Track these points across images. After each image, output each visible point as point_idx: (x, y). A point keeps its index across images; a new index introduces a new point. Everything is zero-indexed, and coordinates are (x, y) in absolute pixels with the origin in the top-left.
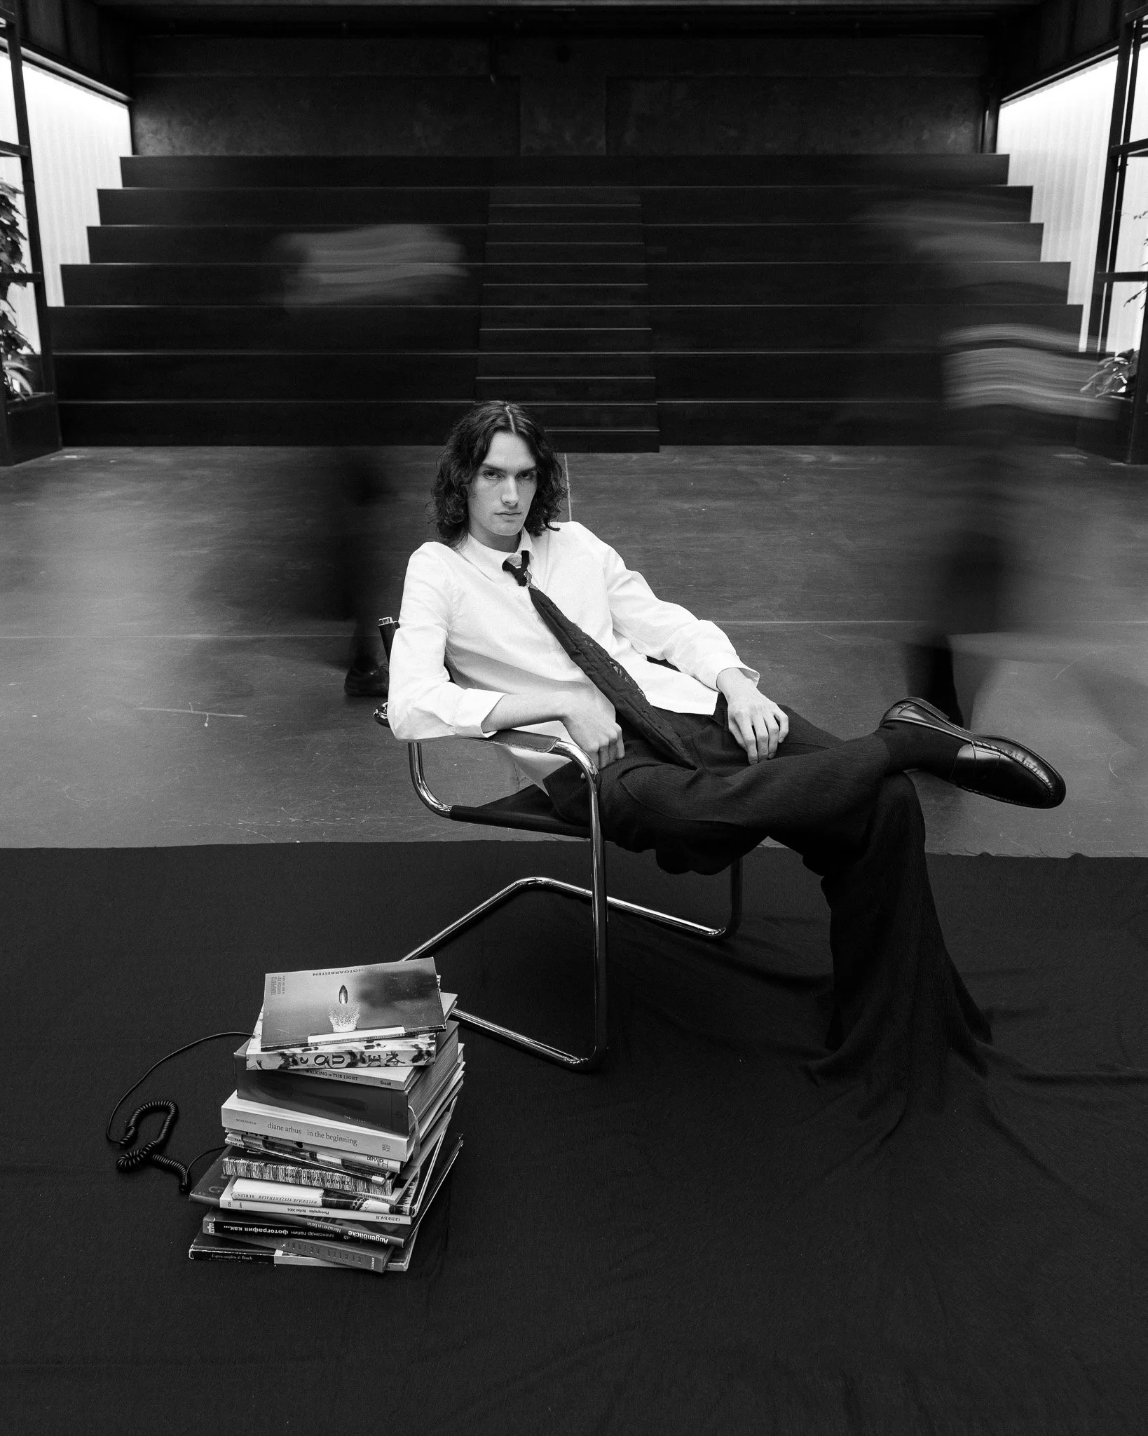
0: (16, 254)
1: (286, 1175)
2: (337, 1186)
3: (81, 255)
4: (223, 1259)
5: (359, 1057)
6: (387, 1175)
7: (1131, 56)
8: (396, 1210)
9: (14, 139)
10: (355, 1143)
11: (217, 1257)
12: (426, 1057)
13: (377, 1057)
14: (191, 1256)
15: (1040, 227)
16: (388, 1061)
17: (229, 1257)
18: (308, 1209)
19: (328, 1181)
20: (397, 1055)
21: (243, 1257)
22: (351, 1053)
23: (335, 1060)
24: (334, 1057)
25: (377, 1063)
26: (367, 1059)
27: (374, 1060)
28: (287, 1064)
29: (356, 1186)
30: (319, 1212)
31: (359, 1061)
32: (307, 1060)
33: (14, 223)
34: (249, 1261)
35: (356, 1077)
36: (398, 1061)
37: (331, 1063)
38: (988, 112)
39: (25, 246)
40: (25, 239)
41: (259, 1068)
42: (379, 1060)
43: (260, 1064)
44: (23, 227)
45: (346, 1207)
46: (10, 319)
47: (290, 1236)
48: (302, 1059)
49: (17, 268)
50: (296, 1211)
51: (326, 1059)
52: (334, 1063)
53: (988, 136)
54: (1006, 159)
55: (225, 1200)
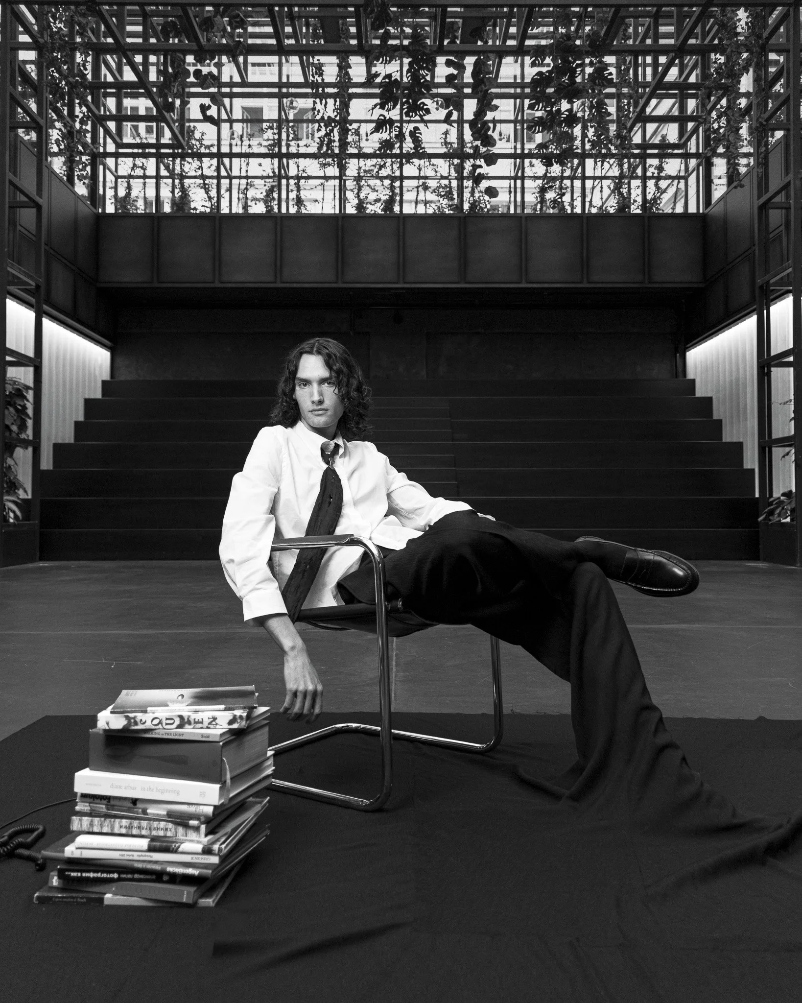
0: (23, 427)
1: (121, 827)
2: (161, 833)
3: (68, 436)
4: (62, 902)
5: (186, 720)
6: (202, 819)
7: (765, 311)
8: (207, 851)
9: (31, 353)
10: (178, 793)
11: (57, 900)
12: (239, 721)
13: (200, 720)
14: (36, 900)
15: (720, 422)
16: (210, 723)
17: (69, 900)
18: (136, 854)
19: (154, 829)
20: (216, 719)
21: (79, 900)
22: (181, 717)
23: (168, 722)
24: (167, 719)
25: (200, 725)
26: (192, 722)
27: (198, 722)
28: (129, 724)
29: (176, 832)
30: (145, 856)
31: (186, 723)
32: (145, 722)
33: (24, 408)
34: (83, 903)
35: (182, 734)
36: (217, 724)
37: (164, 724)
38: (678, 355)
39: (30, 423)
40: (30, 418)
41: (107, 728)
42: (202, 723)
43: (108, 724)
44: (30, 411)
45: (167, 850)
46: (13, 469)
47: (119, 879)
48: (141, 720)
49: (23, 436)
50: (127, 856)
51: (160, 721)
52: (167, 724)
53: (680, 369)
54: (693, 381)
55: (70, 851)
